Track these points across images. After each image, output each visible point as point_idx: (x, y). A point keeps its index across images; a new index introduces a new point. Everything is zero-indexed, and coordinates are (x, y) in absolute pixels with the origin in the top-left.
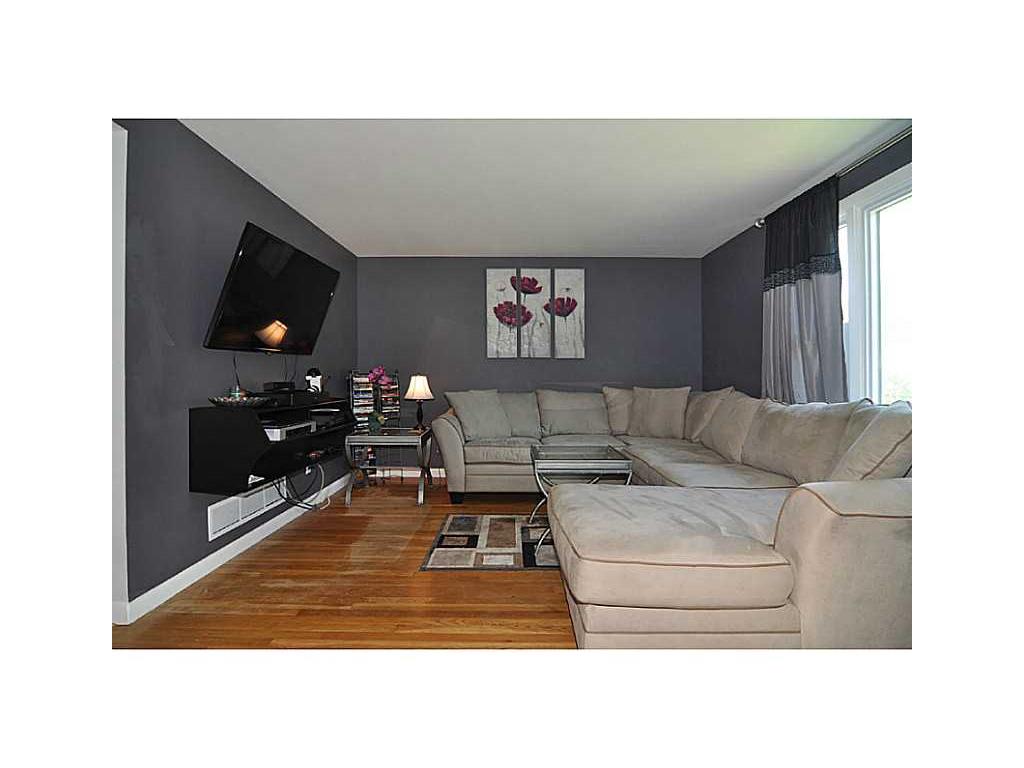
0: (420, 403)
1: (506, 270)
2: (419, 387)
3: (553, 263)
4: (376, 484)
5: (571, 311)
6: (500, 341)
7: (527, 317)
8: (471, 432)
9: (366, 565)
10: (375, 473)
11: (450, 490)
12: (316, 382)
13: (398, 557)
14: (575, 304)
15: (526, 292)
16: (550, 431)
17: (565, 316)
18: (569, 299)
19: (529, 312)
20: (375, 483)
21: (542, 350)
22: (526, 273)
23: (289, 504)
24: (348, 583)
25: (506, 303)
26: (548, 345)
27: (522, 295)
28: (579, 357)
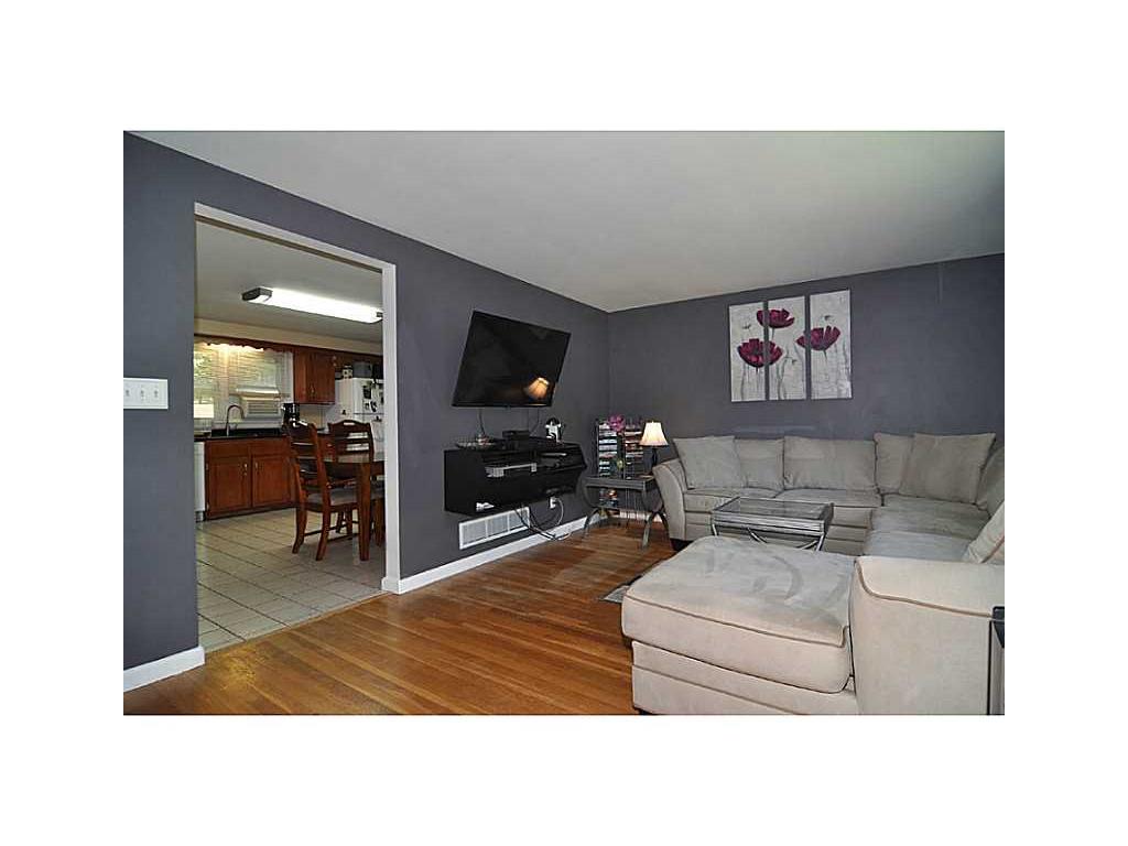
0: (654, 449)
1: (750, 305)
2: (653, 434)
3: (806, 289)
4: (619, 525)
5: (833, 342)
6: (746, 383)
7: (776, 354)
8: (694, 481)
9: (561, 588)
10: (618, 514)
11: (671, 536)
12: (553, 429)
13: (589, 586)
14: (837, 333)
15: (774, 327)
16: (794, 483)
17: (824, 349)
18: (829, 328)
19: (778, 349)
20: (618, 523)
21: (796, 391)
22: (775, 305)
23: (531, 532)
24: (538, 597)
25: (751, 340)
26: (802, 385)
27: (771, 330)
28: (843, 397)
